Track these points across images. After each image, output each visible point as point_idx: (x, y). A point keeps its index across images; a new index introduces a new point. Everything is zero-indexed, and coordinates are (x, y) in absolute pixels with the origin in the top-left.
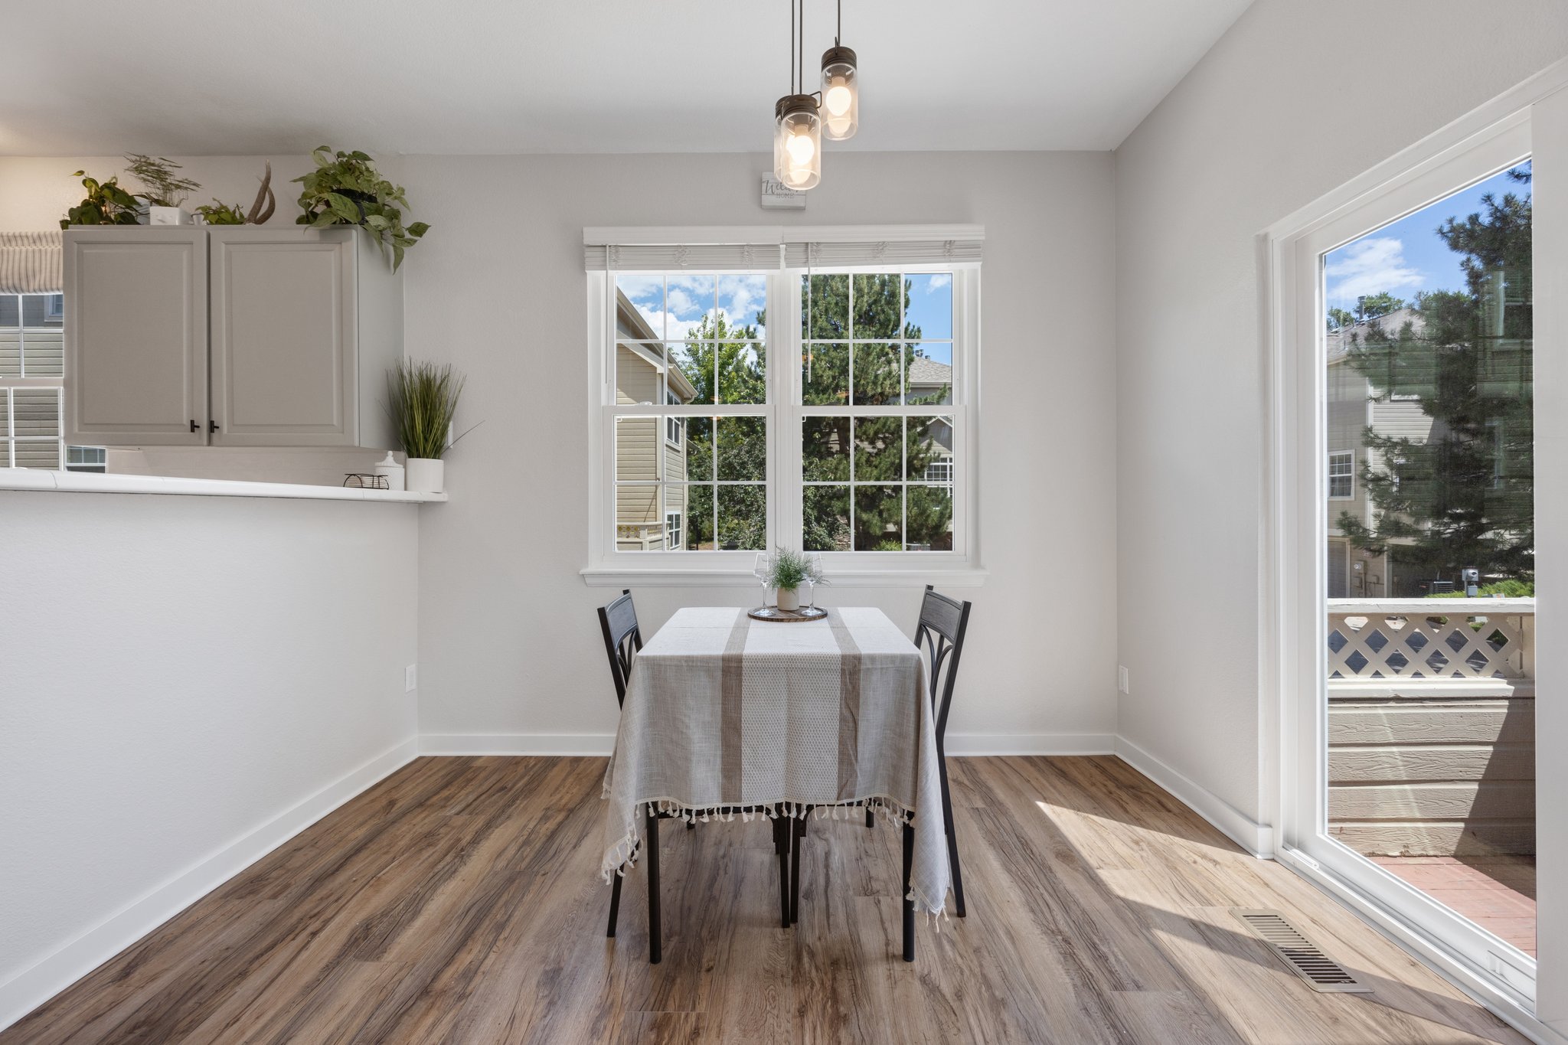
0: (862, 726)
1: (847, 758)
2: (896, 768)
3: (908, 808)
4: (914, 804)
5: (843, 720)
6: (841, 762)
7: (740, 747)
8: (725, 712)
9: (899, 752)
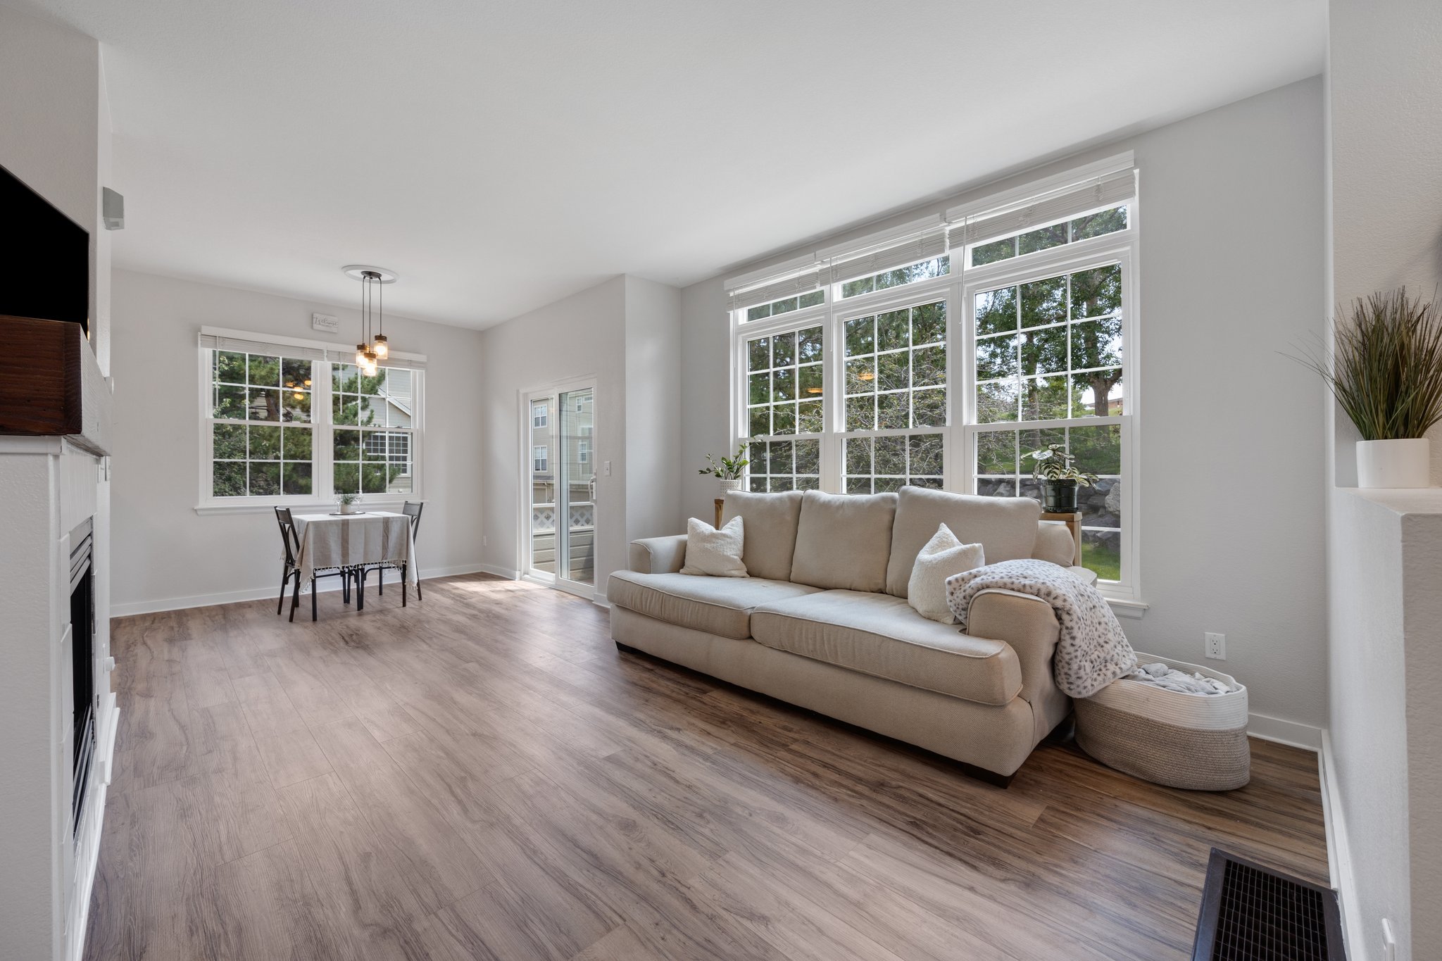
0: (390, 538)
1: (385, 547)
2: (400, 550)
3: (404, 560)
4: (407, 558)
5: (383, 536)
6: (383, 549)
7: (348, 548)
8: (343, 536)
9: (401, 545)
